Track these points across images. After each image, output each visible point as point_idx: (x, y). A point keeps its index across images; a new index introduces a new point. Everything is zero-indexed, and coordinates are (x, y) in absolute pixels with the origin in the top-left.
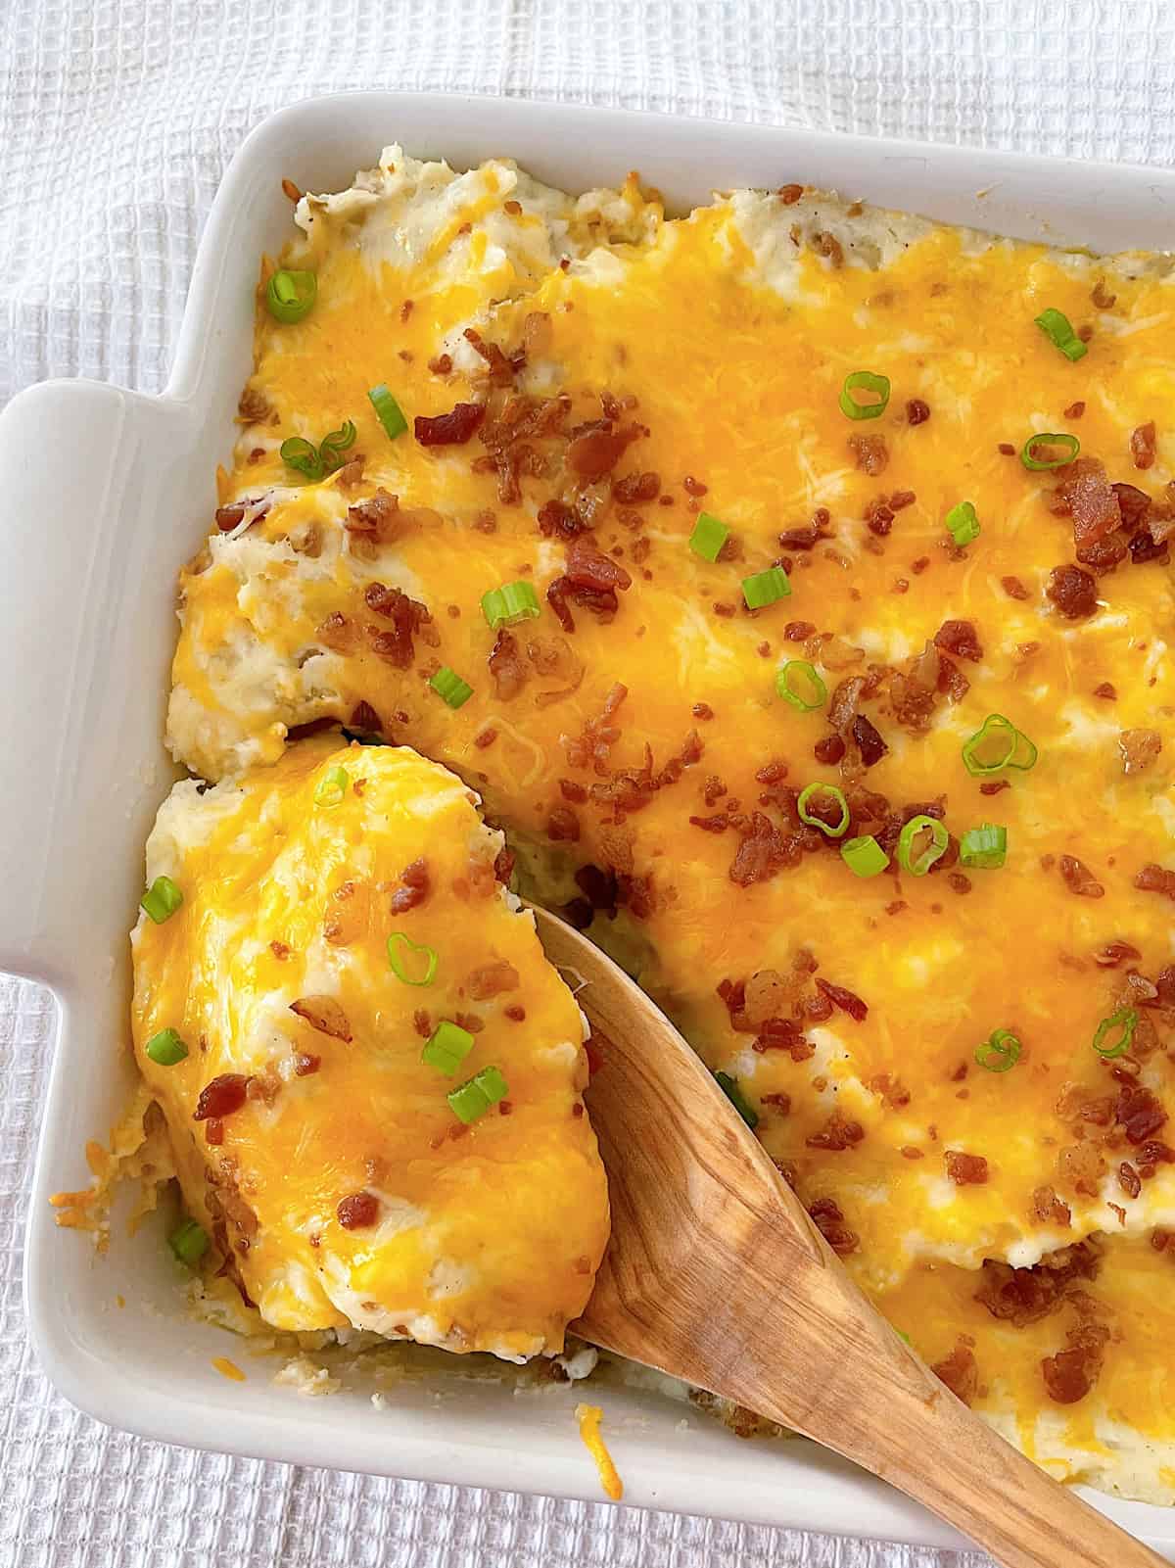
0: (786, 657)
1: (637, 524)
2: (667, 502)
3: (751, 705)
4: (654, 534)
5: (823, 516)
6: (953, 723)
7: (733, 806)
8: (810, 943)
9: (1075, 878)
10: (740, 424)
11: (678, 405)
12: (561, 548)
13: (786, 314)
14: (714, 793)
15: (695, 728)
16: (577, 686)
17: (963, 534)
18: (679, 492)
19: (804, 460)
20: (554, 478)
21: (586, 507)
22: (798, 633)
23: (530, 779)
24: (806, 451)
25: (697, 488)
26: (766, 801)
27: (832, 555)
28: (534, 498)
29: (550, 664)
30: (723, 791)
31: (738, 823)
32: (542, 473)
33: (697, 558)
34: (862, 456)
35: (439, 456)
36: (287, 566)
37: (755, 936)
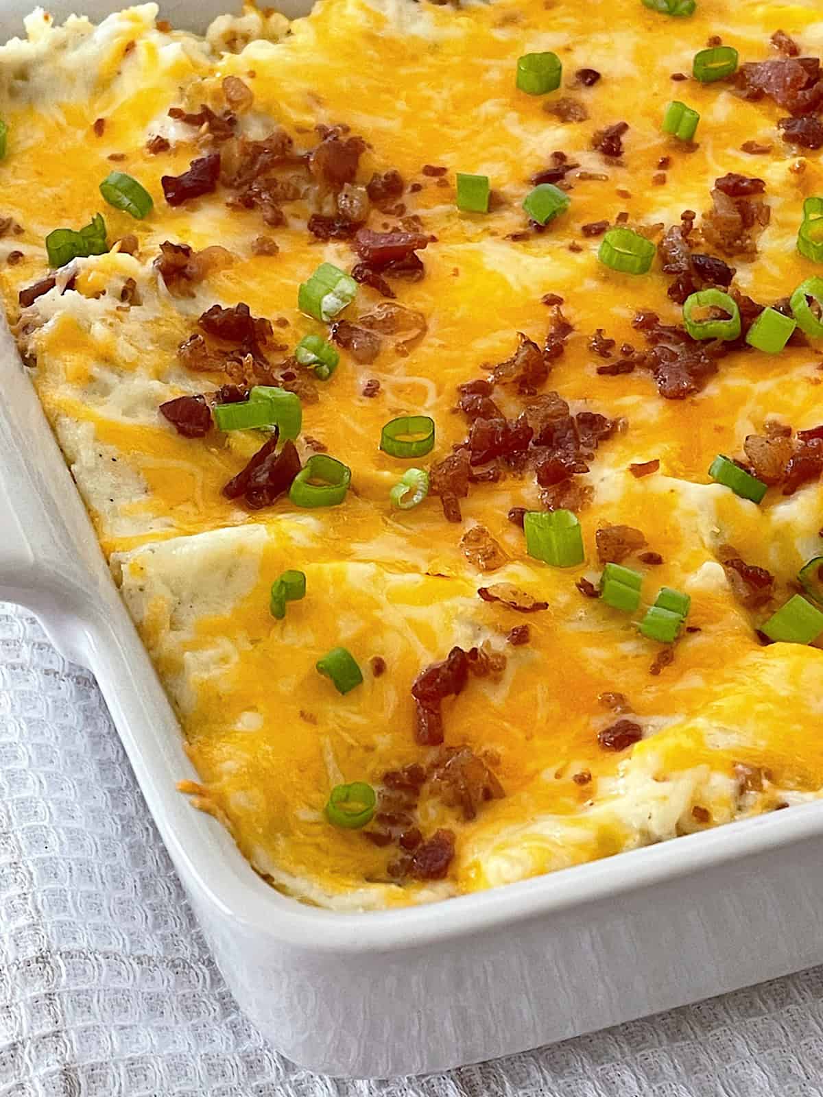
0: (594, 247)
1: (401, 210)
2: (417, 188)
3: (591, 284)
4: (420, 212)
5: (559, 157)
6: (771, 242)
7: (627, 351)
8: (771, 417)
10: (446, 123)
11: (384, 124)
12: (342, 246)
13: (435, 48)
14: (604, 347)
15: (551, 312)
16: (425, 329)
17: (682, 133)
18: (422, 179)
19: (516, 130)
20: (305, 196)
21: (351, 202)
22: (594, 231)
23: (431, 400)
24: (513, 125)
25: (435, 171)
26: (654, 340)
27: (585, 177)
28: (297, 216)
29: (390, 325)
30: (610, 344)
31: (641, 362)
32: (296, 196)
33: (470, 214)
34: (563, 112)
35: (194, 209)
36: (120, 313)
37: (719, 429)
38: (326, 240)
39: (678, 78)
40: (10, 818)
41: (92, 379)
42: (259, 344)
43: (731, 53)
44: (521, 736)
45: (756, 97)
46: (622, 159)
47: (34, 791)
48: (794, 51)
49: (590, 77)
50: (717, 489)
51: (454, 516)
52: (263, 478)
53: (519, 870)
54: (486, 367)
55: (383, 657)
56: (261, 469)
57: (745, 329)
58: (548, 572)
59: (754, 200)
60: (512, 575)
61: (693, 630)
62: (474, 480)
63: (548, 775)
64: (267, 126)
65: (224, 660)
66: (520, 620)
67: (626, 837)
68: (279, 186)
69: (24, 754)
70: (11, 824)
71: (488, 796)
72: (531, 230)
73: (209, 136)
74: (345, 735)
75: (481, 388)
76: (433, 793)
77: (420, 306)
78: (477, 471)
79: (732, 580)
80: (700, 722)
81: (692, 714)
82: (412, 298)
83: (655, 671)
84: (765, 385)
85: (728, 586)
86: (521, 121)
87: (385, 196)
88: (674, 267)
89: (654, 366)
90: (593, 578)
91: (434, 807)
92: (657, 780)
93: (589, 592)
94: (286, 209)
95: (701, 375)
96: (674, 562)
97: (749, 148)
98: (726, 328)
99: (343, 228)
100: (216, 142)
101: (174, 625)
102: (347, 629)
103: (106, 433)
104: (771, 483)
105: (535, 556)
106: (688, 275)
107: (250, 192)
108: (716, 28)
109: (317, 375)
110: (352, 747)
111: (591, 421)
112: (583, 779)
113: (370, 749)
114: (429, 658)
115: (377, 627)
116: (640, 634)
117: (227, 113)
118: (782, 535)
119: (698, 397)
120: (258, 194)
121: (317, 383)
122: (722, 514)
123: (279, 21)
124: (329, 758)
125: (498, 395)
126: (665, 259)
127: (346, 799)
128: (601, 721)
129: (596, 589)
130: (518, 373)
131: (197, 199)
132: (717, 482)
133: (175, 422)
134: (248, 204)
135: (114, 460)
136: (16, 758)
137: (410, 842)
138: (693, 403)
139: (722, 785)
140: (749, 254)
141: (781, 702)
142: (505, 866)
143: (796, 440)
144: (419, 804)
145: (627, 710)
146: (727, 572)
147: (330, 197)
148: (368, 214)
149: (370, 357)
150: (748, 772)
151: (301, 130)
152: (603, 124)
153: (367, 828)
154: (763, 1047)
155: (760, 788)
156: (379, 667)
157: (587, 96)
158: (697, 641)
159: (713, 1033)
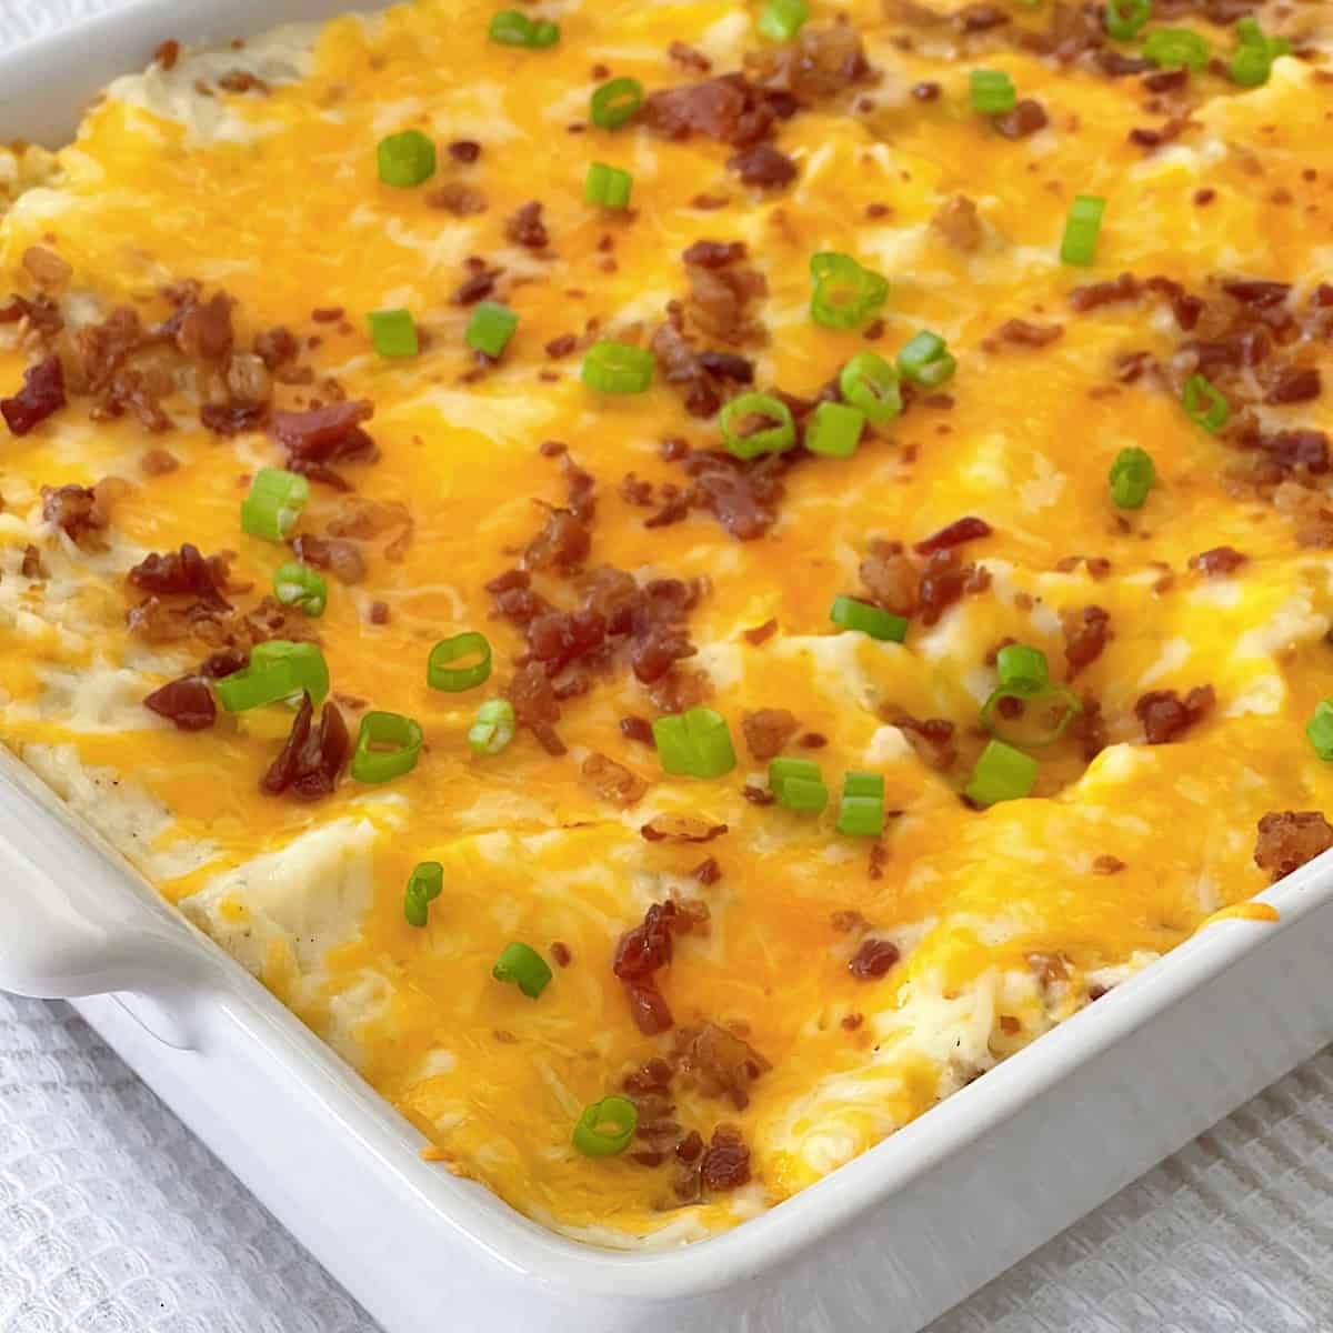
0: (573, 370)
1: (306, 376)
2: (314, 342)
3: (588, 419)
4: (333, 372)
5: (475, 263)
6: (780, 316)
7: (670, 492)
8: (872, 533)
9: (1023, 338)
10: (313, 250)
11: (239, 266)
12: (258, 438)
13: (258, 151)
14: (640, 494)
15: (559, 464)
16: (410, 522)
17: (613, 200)
18: (316, 329)
19: (407, 240)
20: (185, 385)
21: (249, 380)
22: (562, 349)
23: (458, 609)
24: (398, 232)
25: (329, 316)
26: (695, 471)
27: (520, 282)
28: (182, 413)
29: (364, 526)
30: (646, 488)
31: (692, 501)
32: (170, 389)
33: (397, 361)
34: (455, 204)
35: (49, 434)
36: (36, 593)
37: (817, 564)
38: (232, 435)
39: (576, 129)
40: (100, 1281)
41: (42, 688)
42: (220, 591)
43: (629, 84)
44: (760, 992)
45: (682, 134)
46: (550, 248)
47: (113, 1239)
48: (704, 65)
49: (467, 151)
50: (852, 638)
51: (555, 749)
52: (315, 758)
53: (847, 1144)
54: (509, 552)
55: (561, 940)
56: (308, 749)
57: (800, 432)
58: (702, 787)
59: (738, 269)
60: (661, 803)
61: (895, 814)
62: (561, 696)
63: (809, 1029)
64: (96, 303)
65: (378, 995)
66: (701, 854)
67: (938, 1074)
68: (146, 380)
69: (77, 1197)
70: (105, 1288)
71: (754, 1072)
72: (482, 364)
73: (35, 334)
74: (557, 1046)
75: (514, 581)
76: (687, 1087)
77: (392, 495)
78: (558, 685)
79: (913, 743)
80: (960, 919)
81: (942, 914)
82: (376, 486)
83: (876, 875)
84: (850, 497)
85: (912, 751)
86: (406, 227)
87: (280, 362)
88: (680, 374)
89: (708, 503)
90: (757, 780)
91: (694, 1103)
92: (947, 997)
93: (760, 799)
94: (165, 405)
95: (769, 500)
96: (838, 738)
97: (703, 203)
98: (779, 438)
99: (246, 416)
100: (45, 340)
101: (304, 967)
102: (507, 917)
103: (92, 753)
104: (907, 613)
105: (677, 773)
106: (702, 380)
107: (115, 396)
108: (598, 53)
109: (305, 613)
110: (570, 1060)
111: (665, 590)
112: (853, 1023)
113: (593, 1055)
114: (616, 929)
115: (538, 906)
116: (840, 834)
117: (41, 297)
118: (944, 674)
119: (775, 531)
120: (128, 396)
121: (311, 621)
122: (867, 666)
123: (38, 156)
124: (551, 1077)
125: (541, 584)
126: (664, 366)
127: (594, 1123)
128: (842, 950)
129: (767, 793)
130: (554, 550)
131: (47, 421)
132: (847, 628)
133: (171, 716)
134: (115, 411)
135: (116, 783)
136: (68, 1205)
137: (688, 1151)
138: (776, 539)
139: (1021, 983)
140: (759, 337)
141: (1039, 869)
142: (828, 1143)
143: (912, 556)
144: (677, 1105)
145: (867, 928)
146: (906, 734)
147: (215, 379)
148: (272, 389)
149: (358, 574)
150: (1045, 960)
151: (143, 299)
152: (509, 209)
153: (632, 1150)
154: (1100, 1295)
155: (1066, 977)
156: (563, 955)
157: (473, 176)
158: (905, 826)
159: (1035, 1296)
